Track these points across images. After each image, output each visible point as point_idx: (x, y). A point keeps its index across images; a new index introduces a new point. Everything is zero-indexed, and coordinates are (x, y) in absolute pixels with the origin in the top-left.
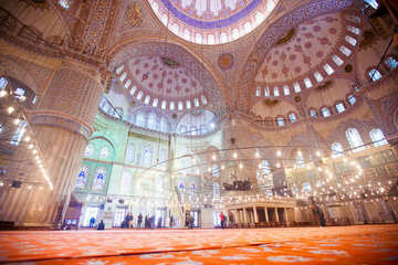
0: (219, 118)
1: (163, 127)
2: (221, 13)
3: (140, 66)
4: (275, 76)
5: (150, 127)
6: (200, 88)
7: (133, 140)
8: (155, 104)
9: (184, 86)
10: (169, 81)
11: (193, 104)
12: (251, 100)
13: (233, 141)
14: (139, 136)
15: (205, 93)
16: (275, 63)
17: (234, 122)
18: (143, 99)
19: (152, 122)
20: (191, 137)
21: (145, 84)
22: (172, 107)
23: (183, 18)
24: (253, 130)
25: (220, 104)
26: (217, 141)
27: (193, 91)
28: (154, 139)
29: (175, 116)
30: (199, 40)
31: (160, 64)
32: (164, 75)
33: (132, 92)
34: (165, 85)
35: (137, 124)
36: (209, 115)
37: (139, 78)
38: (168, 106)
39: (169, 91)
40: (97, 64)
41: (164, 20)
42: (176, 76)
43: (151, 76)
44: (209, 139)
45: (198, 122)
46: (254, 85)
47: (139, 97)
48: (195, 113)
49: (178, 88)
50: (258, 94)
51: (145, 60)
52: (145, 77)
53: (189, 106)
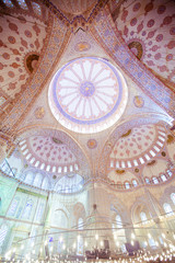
0: (85, 181)
1: (45, 185)
3: (37, 142)
4: (121, 155)
5: (35, 184)
6: (74, 159)
7: (19, 194)
8: (42, 167)
9: (64, 157)
10: (55, 153)
11: (68, 170)
12: (107, 170)
14: (25, 191)
15: (77, 163)
16: (122, 147)
17: (95, 185)
18: (34, 163)
19: (37, 181)
20: (65, 194)
21: (38, 153)
22: (54, 170)
23: (69, 117)
24: (109, 191)
25: (87, 171)
26: (83, 198)
27: (69, 160)
28: (35, 195)
29: (55, 177)
30: (76, 130)
31: (50, 141)
32: (52, 148)
33: (27, 158)
34: (52, 155)
35: (26, 181)
36: (79, 178)
37: (34, 149)
38: (51, 169)
39: (53, 159)
40: (7, 139)
42: (60, 150)
43: (43, 149)
44: (77, 197)
45: (71, 183)
46: (109, 160)
47: (32, 161)
48: (69, 176)
49: (60, 158)
50: (112, 165)
51: (41, 138)
52: (39, 148)
53: (65, 170)
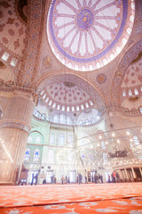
0: (101, 112)
1: (69, 122)
2: (95, 52)
3: (53, 89)
4: (133, 82)
5: (61, 122)
6: (88, 97)
7: (53, 131)
8: (63, 109)
9: (78, 97)
10: (70, 95)
11: (85, 106)
12: (120, 99)
13: (112, 125)
14: (56, 128)
15: (91, 99)
16: (133, 75)
17: (111, 114)
18: (56, 107)
19: (62, 120)
20: (86, 126)
21: (57, 98)
22: (73, 109)
24: (124, 117)
25: (101, 104)
26: (102, 126)
27: (84, 99)
28: (64, 129)
29: (75, 115)
30: (84, 69)
31: (63, 86)
32: (66, 92)
33: (50, 104)
34: (68, 98)
35: (54, 121)
36: (95, 112)
37: (53, 96)
38: (71, 109)
39: (70, 101)
40: (30, 91)
41: (63, 62)
42: (73, 92)
43: (59, 94)
44: (96, 126)
45: (89, 117)
46: (121, 90)
47: (54, 106)
48: (87, 111)
49: (75, 98)
50: (124, 95)
51: (55, 85)
52: (56, 94)
53: (83, 108)
